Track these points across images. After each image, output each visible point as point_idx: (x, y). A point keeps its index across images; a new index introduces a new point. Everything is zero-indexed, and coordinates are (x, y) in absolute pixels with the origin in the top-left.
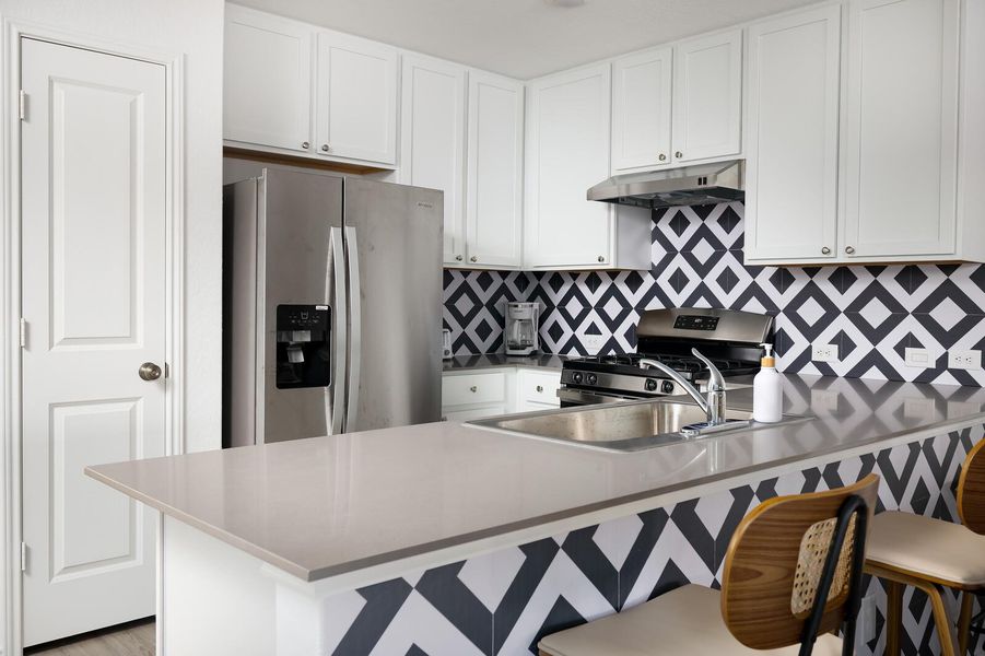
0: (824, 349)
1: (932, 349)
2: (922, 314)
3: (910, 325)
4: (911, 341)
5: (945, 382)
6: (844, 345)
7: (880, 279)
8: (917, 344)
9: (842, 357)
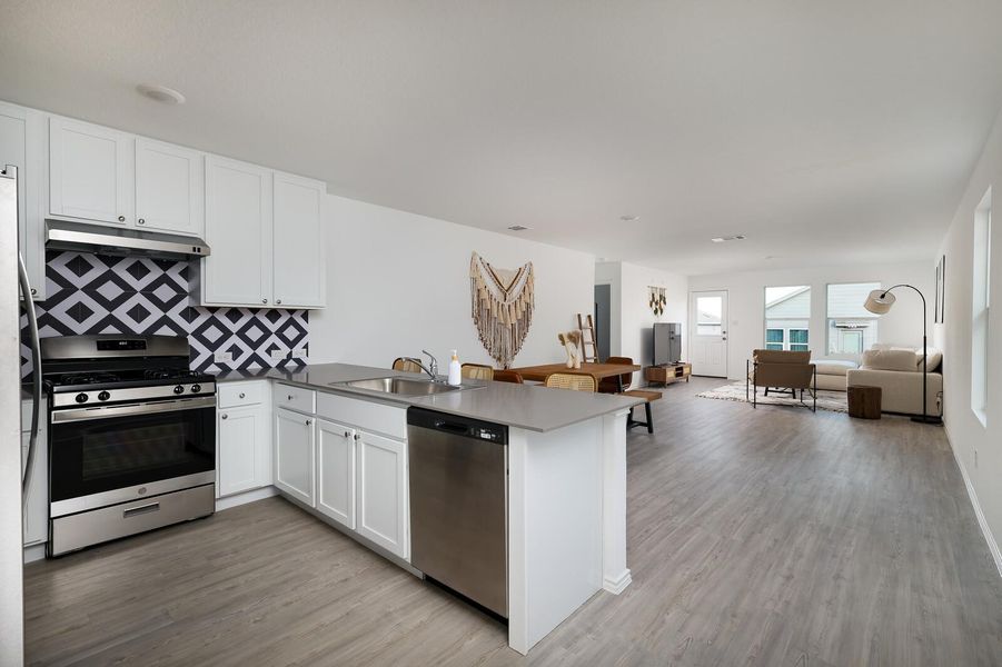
0: (222, 355)
1: (285, 350)
2: (280, 333)
3: (273, 339)
4: (274, 347)
5: (291, 364)
6: (236, 351)
7: (257, 316)
8: (277, 348)
9: (234, 359)
